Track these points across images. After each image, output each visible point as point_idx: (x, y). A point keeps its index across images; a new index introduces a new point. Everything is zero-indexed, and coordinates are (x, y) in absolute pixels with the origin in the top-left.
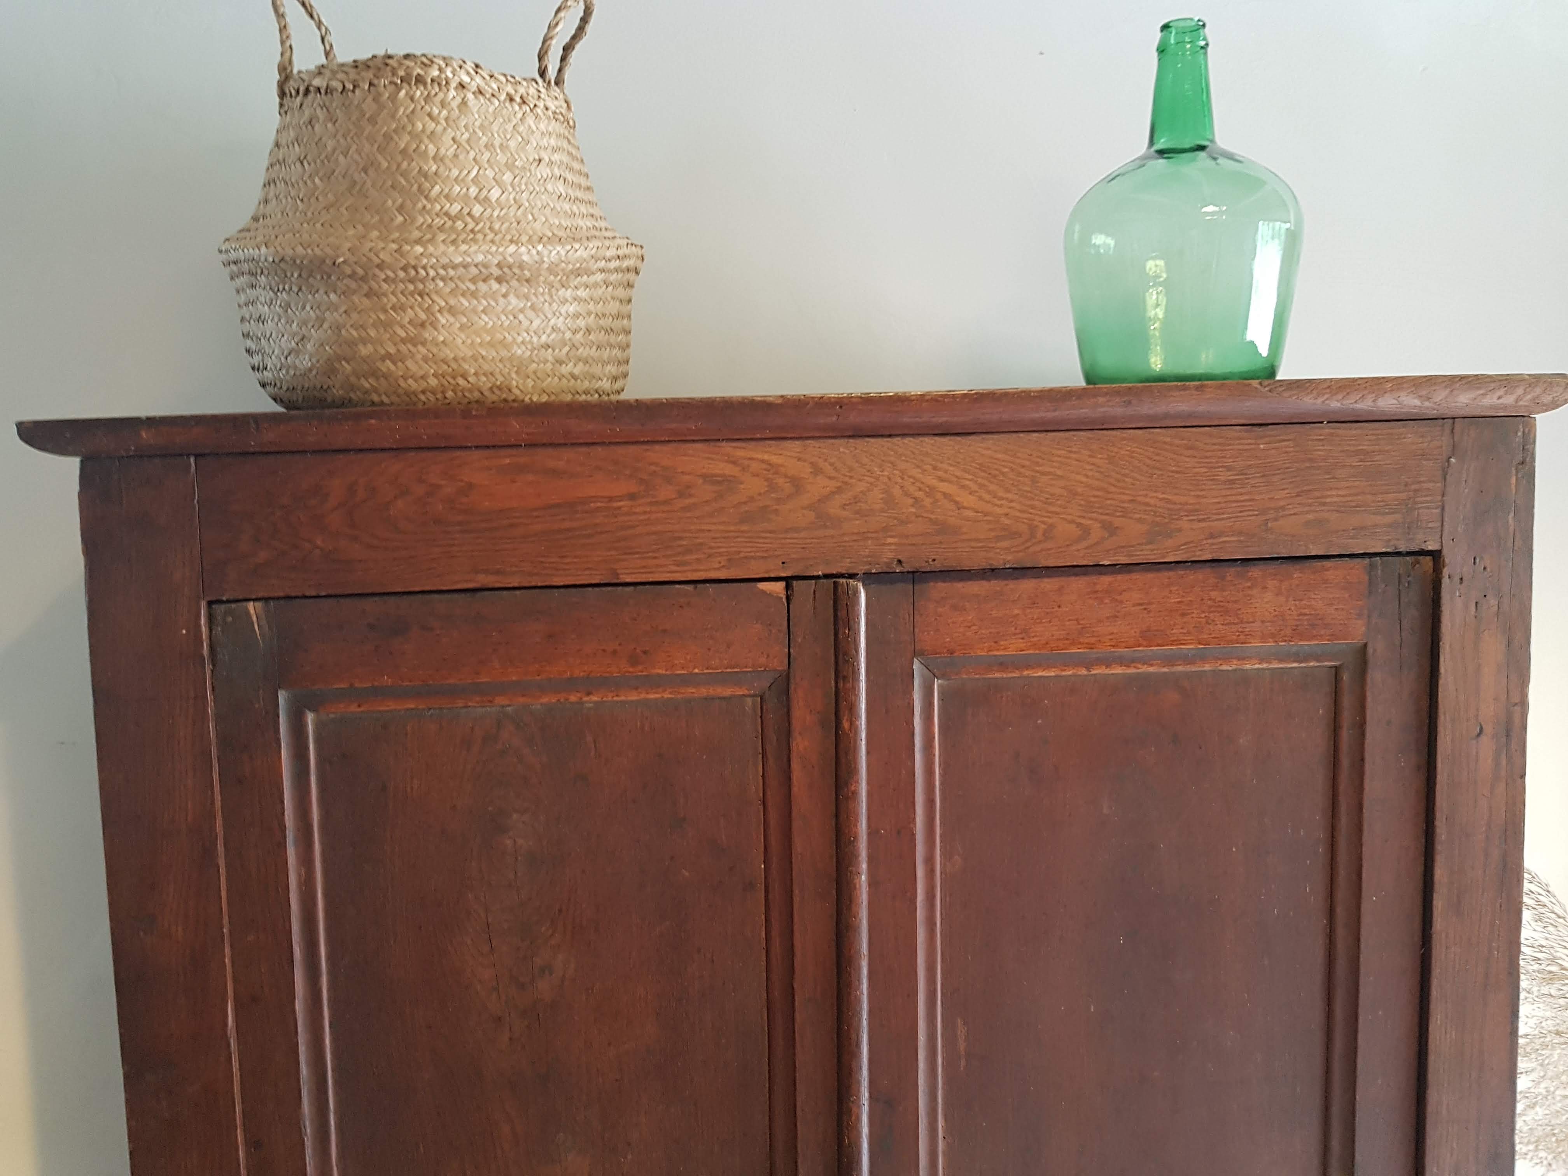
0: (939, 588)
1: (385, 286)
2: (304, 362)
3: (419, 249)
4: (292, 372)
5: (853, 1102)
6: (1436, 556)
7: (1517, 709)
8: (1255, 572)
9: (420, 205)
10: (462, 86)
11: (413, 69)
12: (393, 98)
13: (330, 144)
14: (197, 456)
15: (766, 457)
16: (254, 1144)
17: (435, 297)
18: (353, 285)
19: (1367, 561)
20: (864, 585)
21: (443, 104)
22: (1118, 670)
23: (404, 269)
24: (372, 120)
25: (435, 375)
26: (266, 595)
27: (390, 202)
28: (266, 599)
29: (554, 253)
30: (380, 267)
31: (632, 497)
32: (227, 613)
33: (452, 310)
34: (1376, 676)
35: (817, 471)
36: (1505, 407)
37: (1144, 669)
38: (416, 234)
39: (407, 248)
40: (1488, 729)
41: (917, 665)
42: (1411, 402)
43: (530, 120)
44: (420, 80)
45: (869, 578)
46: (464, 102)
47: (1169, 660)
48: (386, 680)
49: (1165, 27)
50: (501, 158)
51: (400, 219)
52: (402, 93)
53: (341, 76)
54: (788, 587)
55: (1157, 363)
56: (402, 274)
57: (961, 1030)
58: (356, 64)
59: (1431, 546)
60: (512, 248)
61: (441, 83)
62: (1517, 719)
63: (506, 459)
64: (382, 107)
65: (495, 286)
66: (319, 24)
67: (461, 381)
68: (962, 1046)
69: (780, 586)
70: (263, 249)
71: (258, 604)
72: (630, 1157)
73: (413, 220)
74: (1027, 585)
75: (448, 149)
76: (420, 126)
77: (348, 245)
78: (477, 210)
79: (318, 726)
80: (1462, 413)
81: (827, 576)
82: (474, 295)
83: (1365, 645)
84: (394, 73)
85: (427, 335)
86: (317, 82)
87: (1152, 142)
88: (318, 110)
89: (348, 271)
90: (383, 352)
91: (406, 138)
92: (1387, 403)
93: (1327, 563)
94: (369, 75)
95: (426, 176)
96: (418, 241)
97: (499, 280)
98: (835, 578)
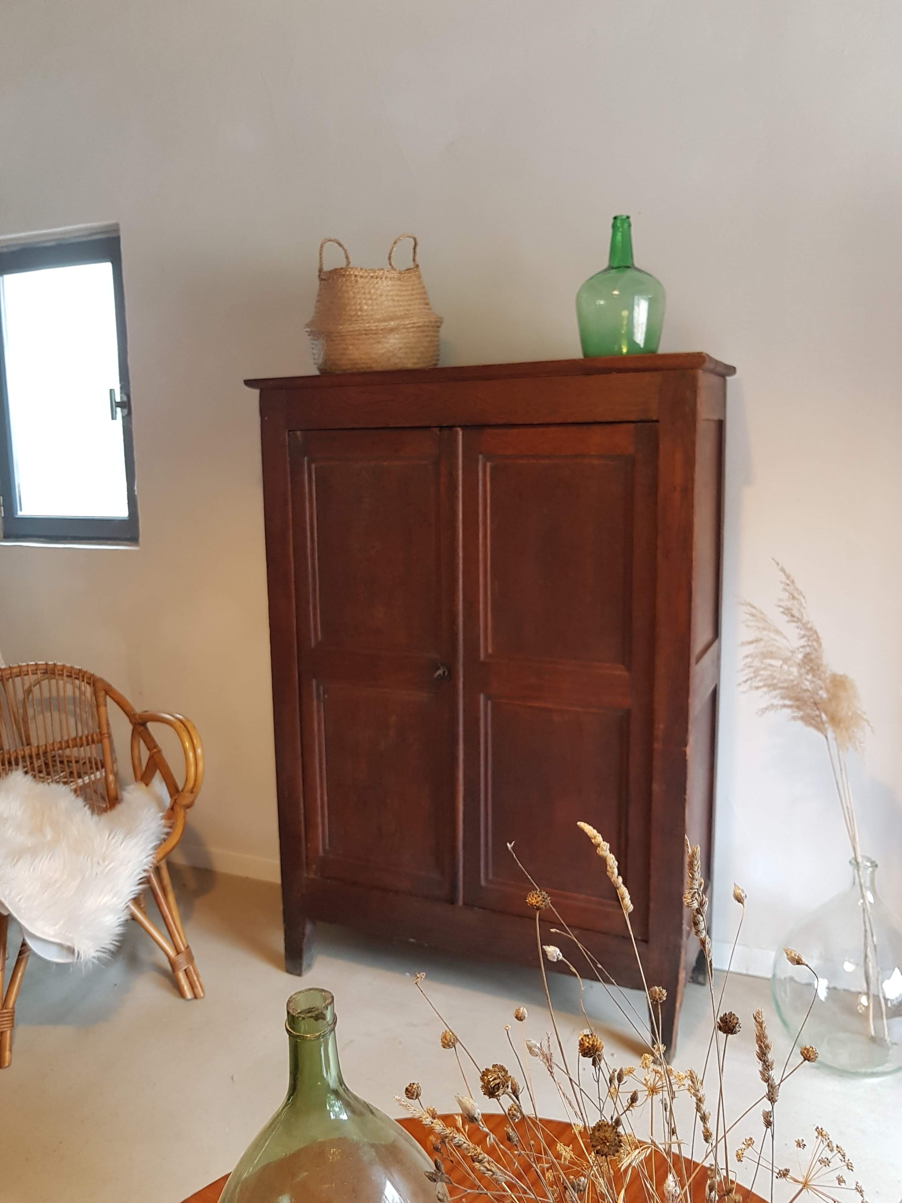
0: (488, 431)
6: (657, 422)
7: (691, 482)
8: (594, 427)
9: (343, 313)
10: (356, 276)
11: (343, 272)
15: (430, 388)
16: (297, 590)
19: (633, 424)
20: (463, 430)
21: (351, 282)
26: (302, 429)
29: (382, 325)
32: (292, 434)
33: (352, 344)
34: (638, 467)
36: (683, 366)
40: (678, 488)
41: (480, 457)
43: (380, 282)
45: (464, 427)
46: (357, 281)
48: (331, 455)
50: (368, 296)
54: (439, 430)
59: (654, 418)
60: (368, 325)
61: (350, 275)
62: (691, 486)
65: (364, 336)
66: (344, 249)
71: (300, 432)
72: (396, 610)
74: (514, 431)
75: (351, 294)
76: (344, 289)
78: (359, 313)
79: (316, 468)
82: (358, 339)
83: (634, 456)
85: (347, 352)
87: (610, 263)
91: (341, 293)
93: (621, 424)
95: (345, 304)
97: (366, 334)
98: (451, 427)
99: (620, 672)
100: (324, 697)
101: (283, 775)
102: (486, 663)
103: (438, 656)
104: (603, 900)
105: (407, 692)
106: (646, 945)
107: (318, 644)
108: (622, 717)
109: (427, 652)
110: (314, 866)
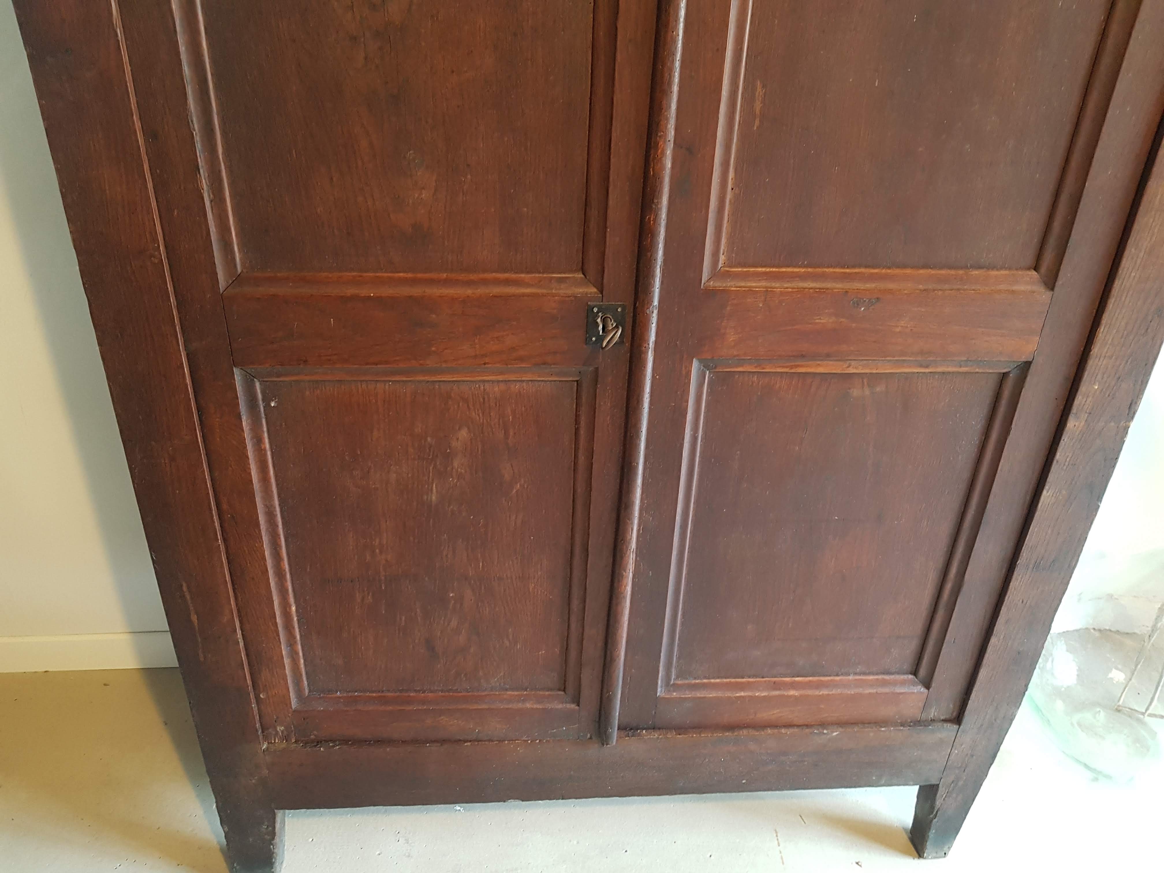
5: (660, 137)
16: (151, 134)
57: (759, 91)
68: (758, 106)
72: (469, 177)
100: (267, 406)
101: (182, 586)
102: (711, 293)
103: (595, 290)
104: (887, 677)
105: (500, 378)
106: (956, 727)
107: (237, 280)
108: (1005, 375)
109: (561, 280)
110: (280, 729)
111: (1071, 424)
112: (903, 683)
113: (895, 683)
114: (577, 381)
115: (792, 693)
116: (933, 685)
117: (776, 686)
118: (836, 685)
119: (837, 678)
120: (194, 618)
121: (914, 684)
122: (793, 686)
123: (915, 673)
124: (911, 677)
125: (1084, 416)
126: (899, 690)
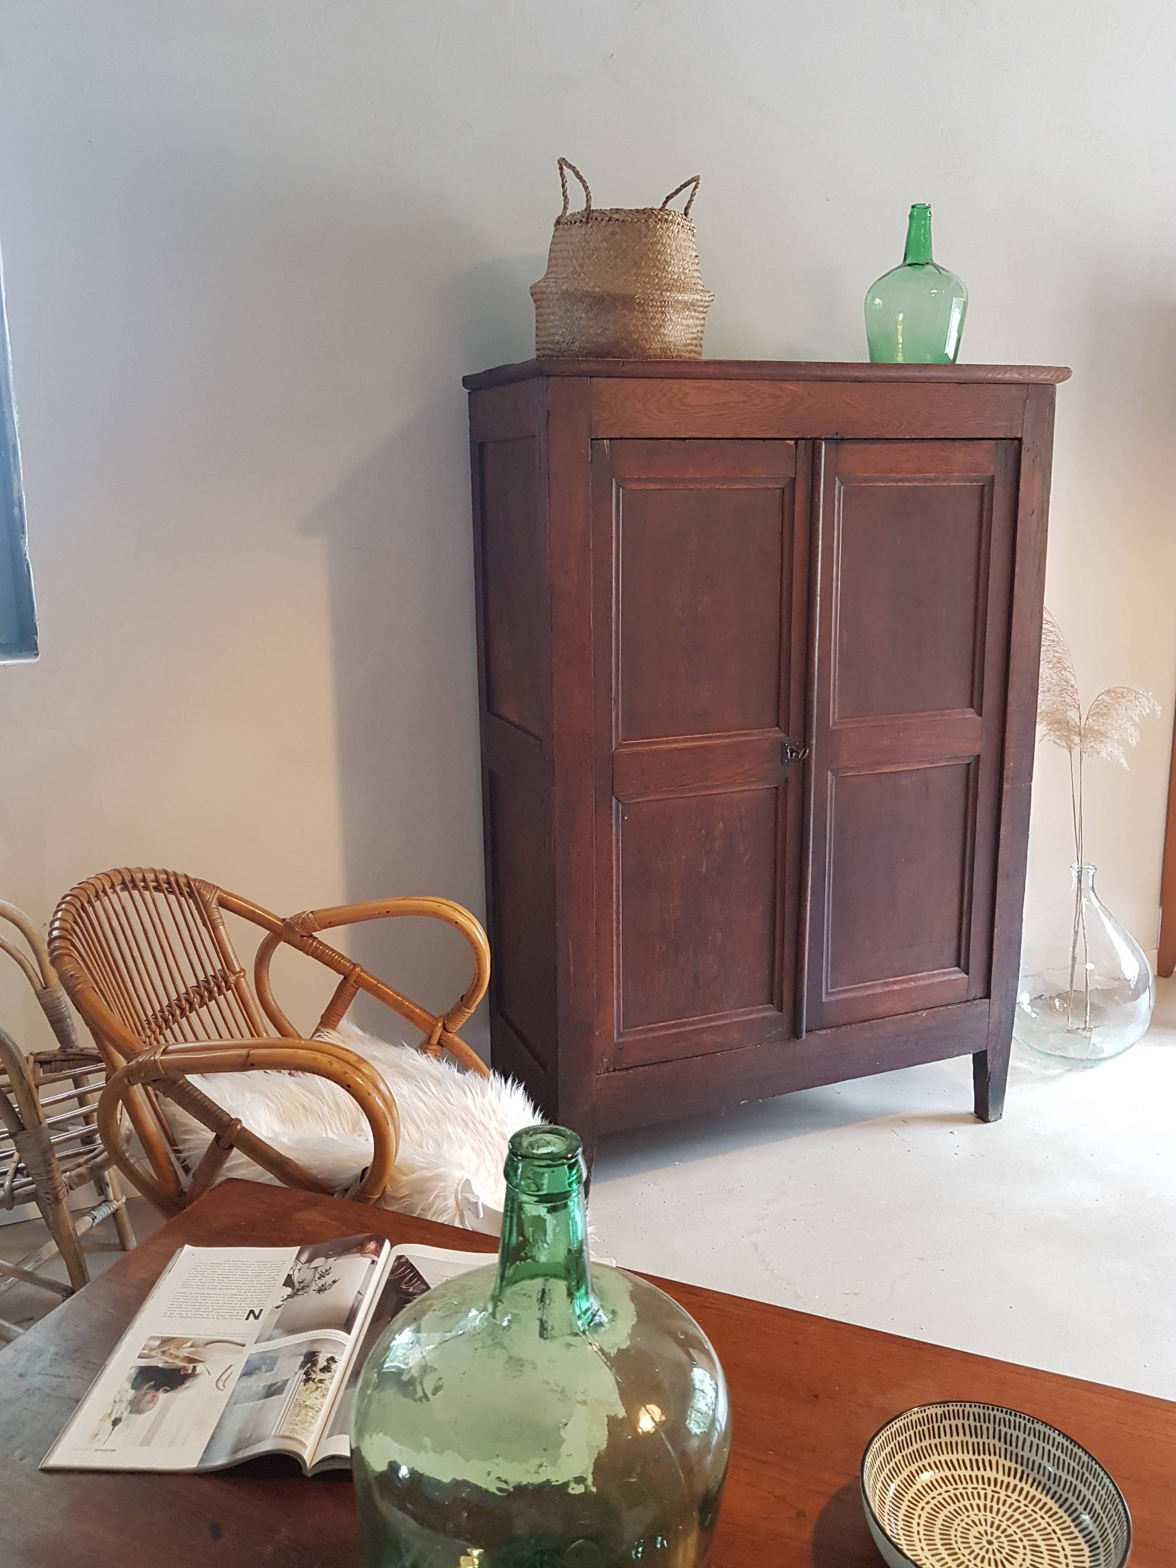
0: (848, 446)
1: (650, 309)
2: (602, 340)
3: (668, 294)
4: (593, 345)
6: (1020, 440)
7: (1046, 503)
8: (958, 444)
9: (664, 275)
11: (663, 216)
12: (654, 227)
13: (625, 245)
14: (591, 377)
15: (792, 388)
17: (667, 314)
18: (637, 307)
19: (995, 442)
20: (824, 443)
22: (907, 484)
23: (661, 302)
24: (645, 236)
25: (660, 348)
26: (613, 436)
27: (652, 273)
28: (610, 439)
30: (652, 300)
31: (744, 402)
32: (598, 444)
33: (671, 321)
34: (997, 488)
35: (809, 394)
36: (1046, 380)
37: (916, 484)
38: (665, 287)
39: (664, 293)
40: (1036, 511)
41: (837, 479)
42: (1016, 376)
44: (666, 220)
45: (826, 440)
47: (925, 480)
48: (651, 475)
49: (913, 207)
51: (657, 280)
52: (659, 226)
53: (631, 216)
54: (796, 444)
55: (900, 360)
56: (659, 304)
58: (637, 211)
59: (1019, 436)
62: (1046, 507)
63: (700, 383)
64: (650, 230)
67: (668, 351)
69: (792, 442)
70: (597, 289)
71: (608, 441)
73: (662, 280)
74: (877, 446)
76: (664, 240)
77: (640, 291)
78: (683, 278)
79: (623, 497)
80: (1031, 382)
81: (811, 439)
83: (993, 477)
84: (656, 216)
85: (662, 330)
86: (616, 216)
87: (905, 259)
88: (617, 229)
89: (638, 301)
90: (642, 337)
91: (660, 245)
92: (1008, 376)
93: (982, 442)
94: (646, 216)
95: (667, 262)
96: (667, 290)
98: (815, 439)
99: (970, 714)
100: (623, 820)
101: (568, 945)
102: (835, 731)
103: (783, 735)
104: (944, 970)
105: (740, 789)
106: (988, 1000)
107: (620, 746)
108: (969, 764)
109: (769, 732)
110: (605, 1060)
111: (1006, 786)
112: (954, 972)
113: (950, 973)
114: (776, 788)
115: (896, 987)
116: (970, 971)
117: (887, 984)
118: (918, 979)
119: (918, 975)
120: (572, 969)
121: (959, 972)
122: (895, 983)
123: (959, 966)
124: (957, 968)
125: (1010, 781)
126: (954, 977)
